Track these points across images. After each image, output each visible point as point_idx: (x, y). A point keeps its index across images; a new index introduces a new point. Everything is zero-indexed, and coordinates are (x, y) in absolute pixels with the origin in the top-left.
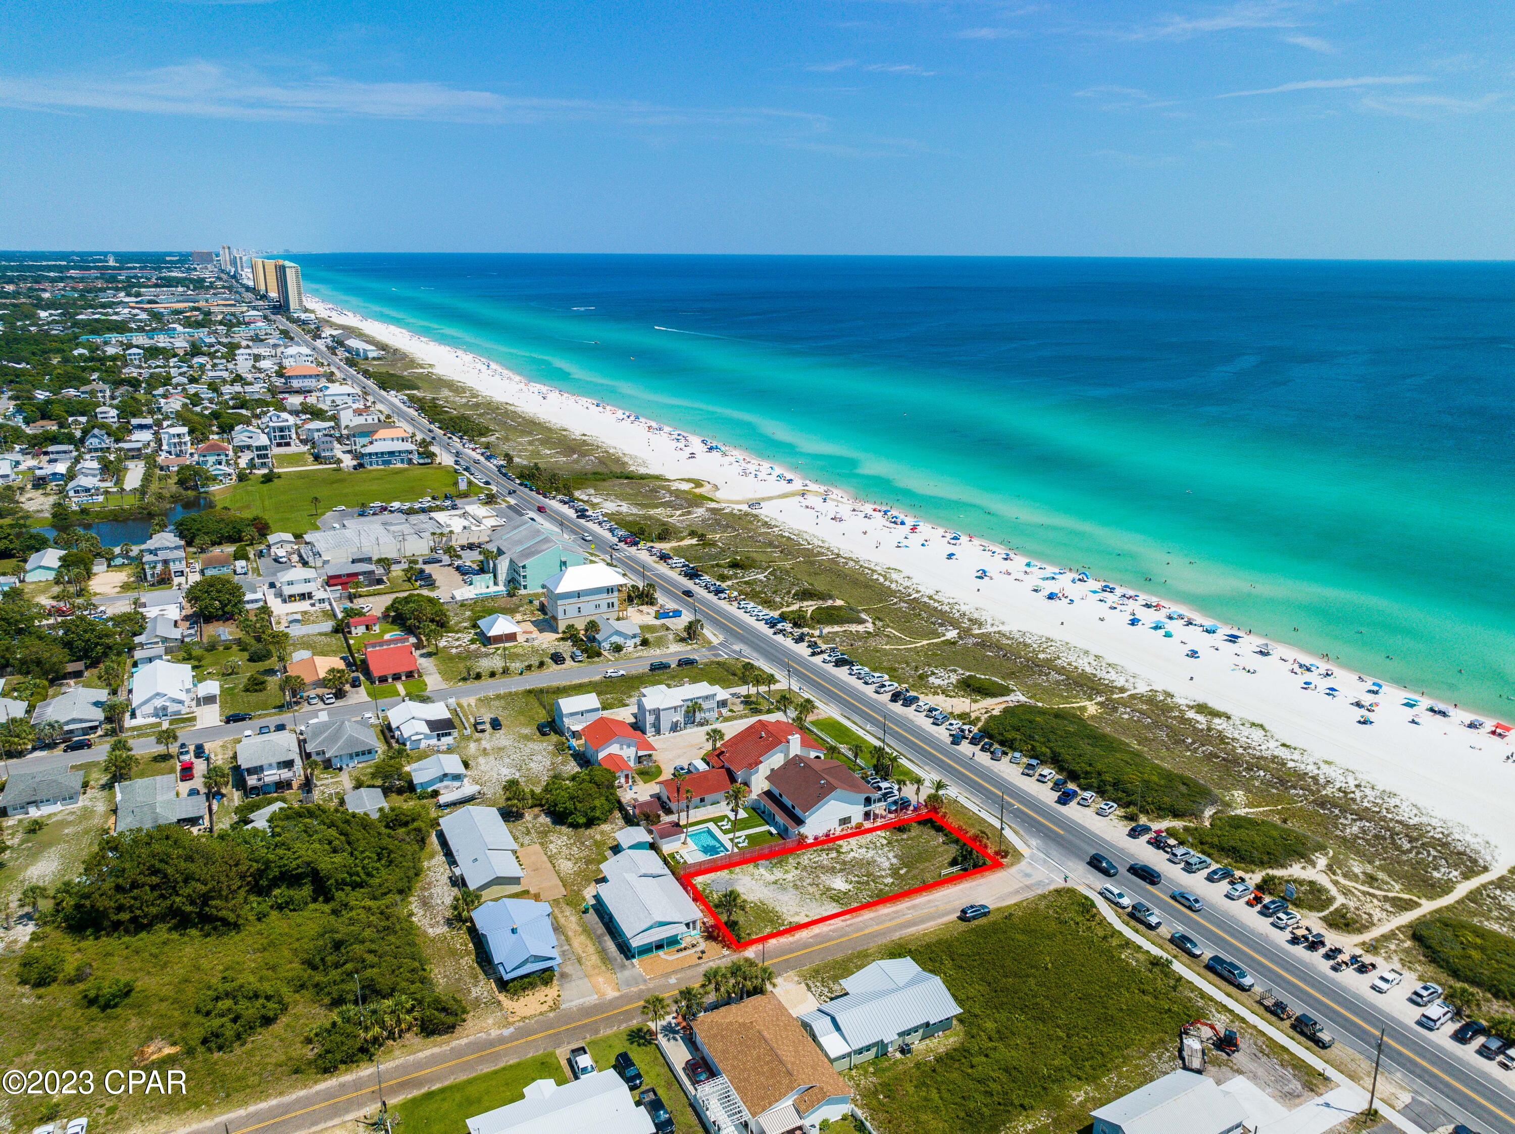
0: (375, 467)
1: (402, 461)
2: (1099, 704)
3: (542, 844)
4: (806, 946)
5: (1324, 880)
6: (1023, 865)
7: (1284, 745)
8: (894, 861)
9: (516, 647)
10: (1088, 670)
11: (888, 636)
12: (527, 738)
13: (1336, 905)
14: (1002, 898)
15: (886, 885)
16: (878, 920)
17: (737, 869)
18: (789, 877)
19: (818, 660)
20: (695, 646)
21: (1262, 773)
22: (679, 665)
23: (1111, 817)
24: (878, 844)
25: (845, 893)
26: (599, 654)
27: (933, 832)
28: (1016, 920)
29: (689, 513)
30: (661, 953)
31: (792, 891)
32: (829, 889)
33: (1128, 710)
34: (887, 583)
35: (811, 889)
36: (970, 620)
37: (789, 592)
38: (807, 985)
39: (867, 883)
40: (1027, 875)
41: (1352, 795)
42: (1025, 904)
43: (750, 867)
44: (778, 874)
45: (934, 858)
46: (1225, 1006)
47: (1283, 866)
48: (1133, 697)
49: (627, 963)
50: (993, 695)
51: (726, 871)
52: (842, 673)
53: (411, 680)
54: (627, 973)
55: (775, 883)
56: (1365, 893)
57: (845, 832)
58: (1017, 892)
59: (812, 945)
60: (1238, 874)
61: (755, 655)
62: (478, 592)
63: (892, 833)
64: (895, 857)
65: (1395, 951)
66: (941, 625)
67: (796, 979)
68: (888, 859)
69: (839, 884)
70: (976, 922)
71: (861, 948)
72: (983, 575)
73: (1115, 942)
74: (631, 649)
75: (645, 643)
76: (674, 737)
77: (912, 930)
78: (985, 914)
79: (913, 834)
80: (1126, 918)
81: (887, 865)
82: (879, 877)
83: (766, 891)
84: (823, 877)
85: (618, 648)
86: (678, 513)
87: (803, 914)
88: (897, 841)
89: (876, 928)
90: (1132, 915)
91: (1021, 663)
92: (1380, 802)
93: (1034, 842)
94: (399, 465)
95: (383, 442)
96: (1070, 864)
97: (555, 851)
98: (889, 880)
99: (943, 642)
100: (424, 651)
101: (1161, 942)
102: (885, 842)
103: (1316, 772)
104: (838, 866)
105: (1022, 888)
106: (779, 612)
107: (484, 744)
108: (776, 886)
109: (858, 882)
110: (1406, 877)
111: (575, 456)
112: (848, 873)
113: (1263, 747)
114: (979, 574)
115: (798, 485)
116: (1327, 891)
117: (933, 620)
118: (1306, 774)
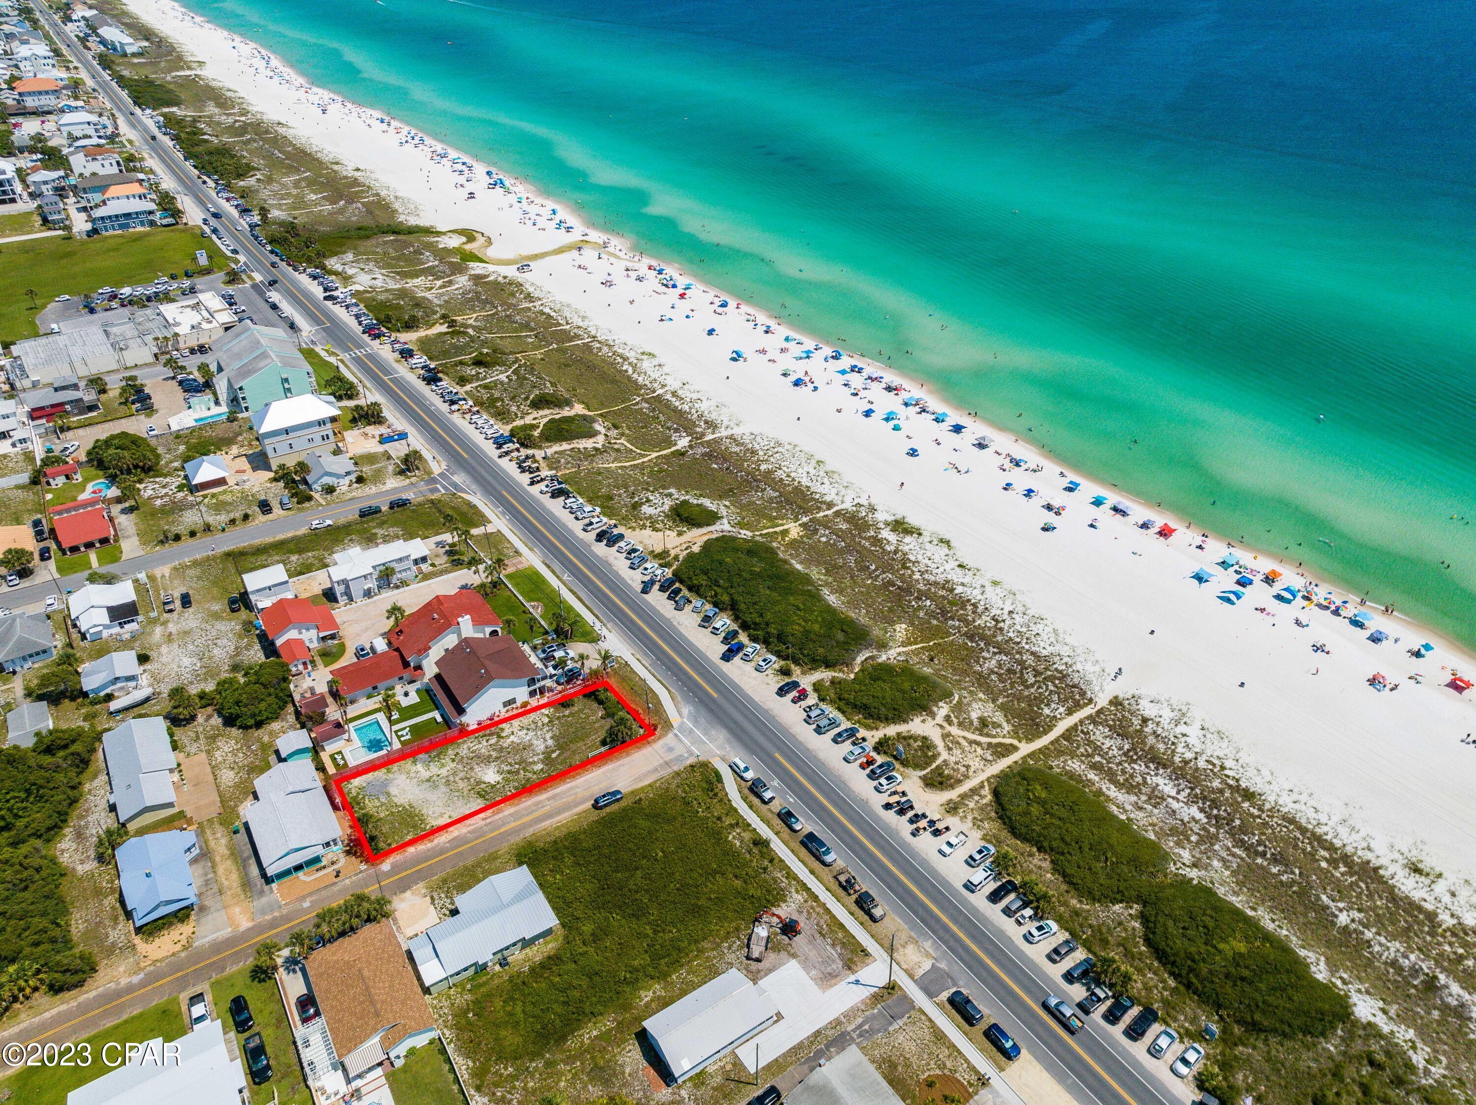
0: (111, 232)
1: (142, 224)
2: (804, 525)
3: (208, 752)
4: (442, 851)
5: (935, 736)
6: (669, 739)
7: (960, 566)
8: (550, 742)
9: (225, 492)
10: (805, 482)
11: (618, 450)
12: (216, 616)
13: (938, 762)
14: (640, 779)
15: (535, 773)
16: (516, 816)
17: (395, 767)
18: (444, 772)
19: (535, 490)
20: (414, 480)
21: (928, 603)
22: (391, 508)
23: (769, 671)
24: (540, 724)
25: (493, 786)
26: (310, 498)
27: (596, 705)
28: (645, 804)
29: (450, 283)
30: (300, 874)
31: (443, 789)
32: (479, 783)
33: (827, 532)
34: (635, 376)
35: (461, 784)
36: (706, 422)
37: (527, 398)
38: (432, 898)
39: (517, 772)
40: (670, 749)
41: (1002, 625)
42: (658, 784)
43: (407, 764)
44: (434, 769)
45: (588, 735)
46: (805, 884)
47: (905, 721)
48: (838, 514)
49: (266, 888)
50: (699, 525)
51: (384, 770)
52: (556, 506)
53: (107, 547)
54: (264, 900)
55: (428, 780)
56: (971, 742)
57: (510, 714)
58: (656, 770)
59: (448, 850)
60: (862, 733)
61: (474, 487)
62: (197, 416)
63: (556, 710)
64: (552, 738)
65: (972, 810)
66: (676, 430)
67: (424, 891)
68: (545, 740)
69: (491, 775)
70: (608, 809)
71: (494, 850)
72: (737, 357)
73: (728, 821)
74: (345, 488)
75: (360, 480)
76: (367, 605)
77: (546, 824)
78: (618, 800)
79: (576, 709)
80: (746, 791)
81: (540, 746)
82: (531, 763)
83: (417, 791)
84: (477, 769)
85: (330, 490)
86: (439, 283)
87: (446, 816)
88: (559, 718)
89: (513, 825)
90: (751, 789)
91: (742, 477)
92: (1024, 630)
93: (686, 710)
94: (140, 229)
95: (116, 202)
96: (713, 733)
97: (220, 759)
98: (540, 766)
99: (672, 453)
100: (127, 505)
101: (770, 815)
102: (546, 720)
103: (979, 597)
104: (494, 754)
105: (661, 765)
106: (510, 427)
107: (172, 628)
108: (428, 784)
109: (509, 772)
110: (1019, 716)
111: (342, 203)
112: (503, 762)
113: (941, 569)
114: (735, 355)
115: (575, 236)
116: (935, 747)
117: (669, 424)
118: (969, 600)
